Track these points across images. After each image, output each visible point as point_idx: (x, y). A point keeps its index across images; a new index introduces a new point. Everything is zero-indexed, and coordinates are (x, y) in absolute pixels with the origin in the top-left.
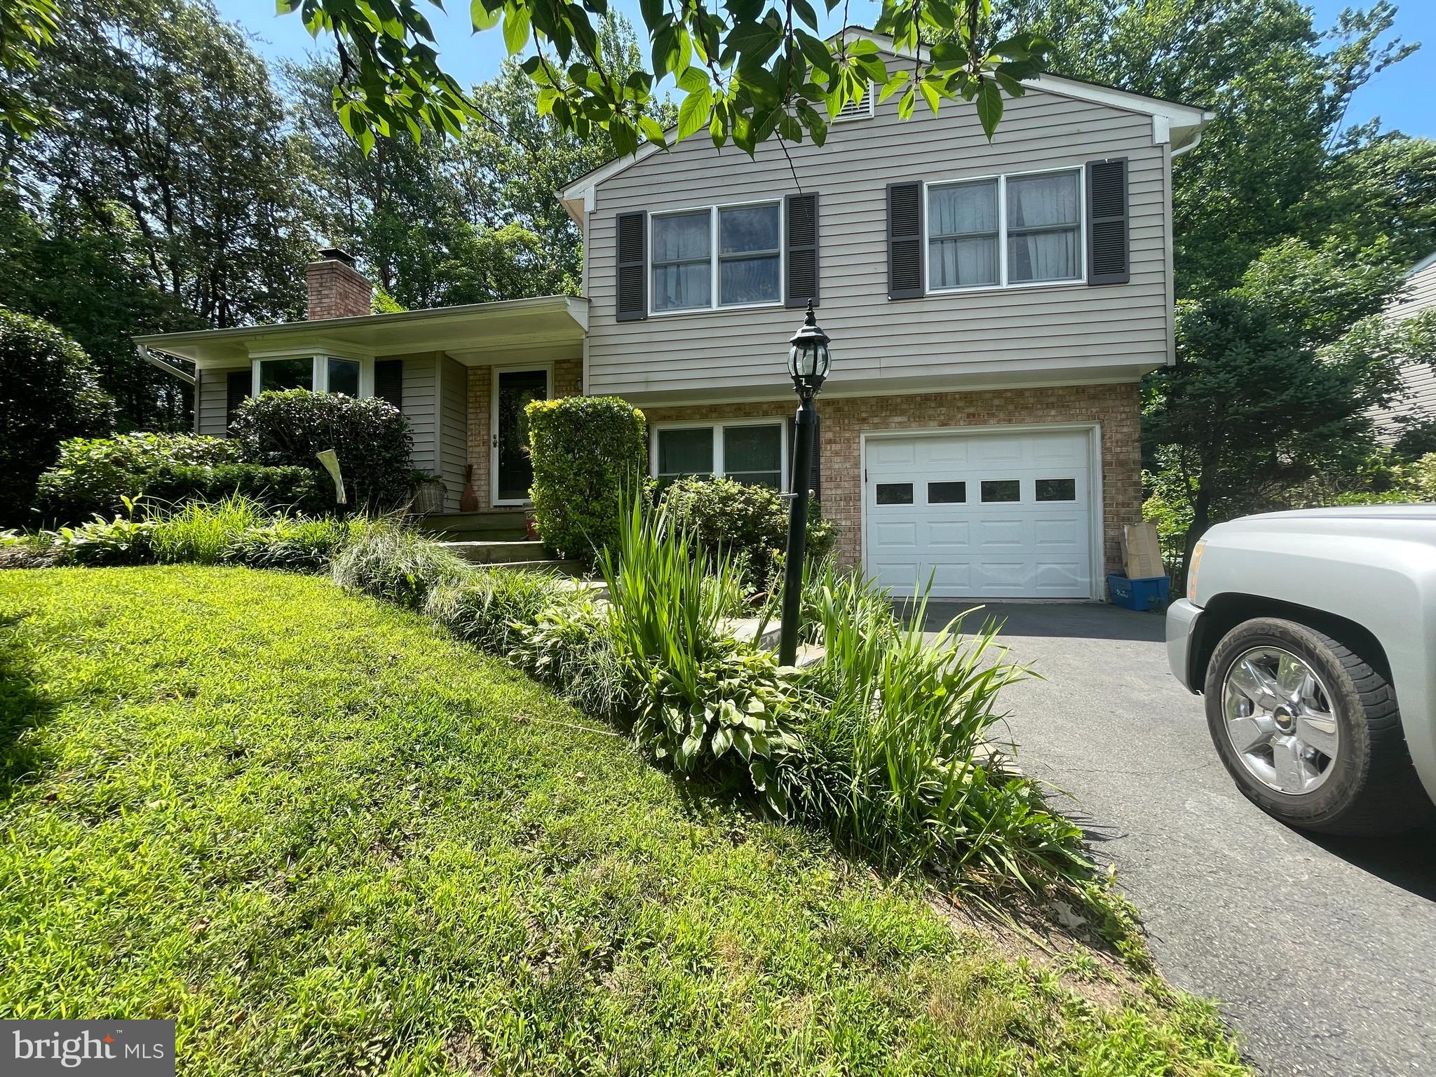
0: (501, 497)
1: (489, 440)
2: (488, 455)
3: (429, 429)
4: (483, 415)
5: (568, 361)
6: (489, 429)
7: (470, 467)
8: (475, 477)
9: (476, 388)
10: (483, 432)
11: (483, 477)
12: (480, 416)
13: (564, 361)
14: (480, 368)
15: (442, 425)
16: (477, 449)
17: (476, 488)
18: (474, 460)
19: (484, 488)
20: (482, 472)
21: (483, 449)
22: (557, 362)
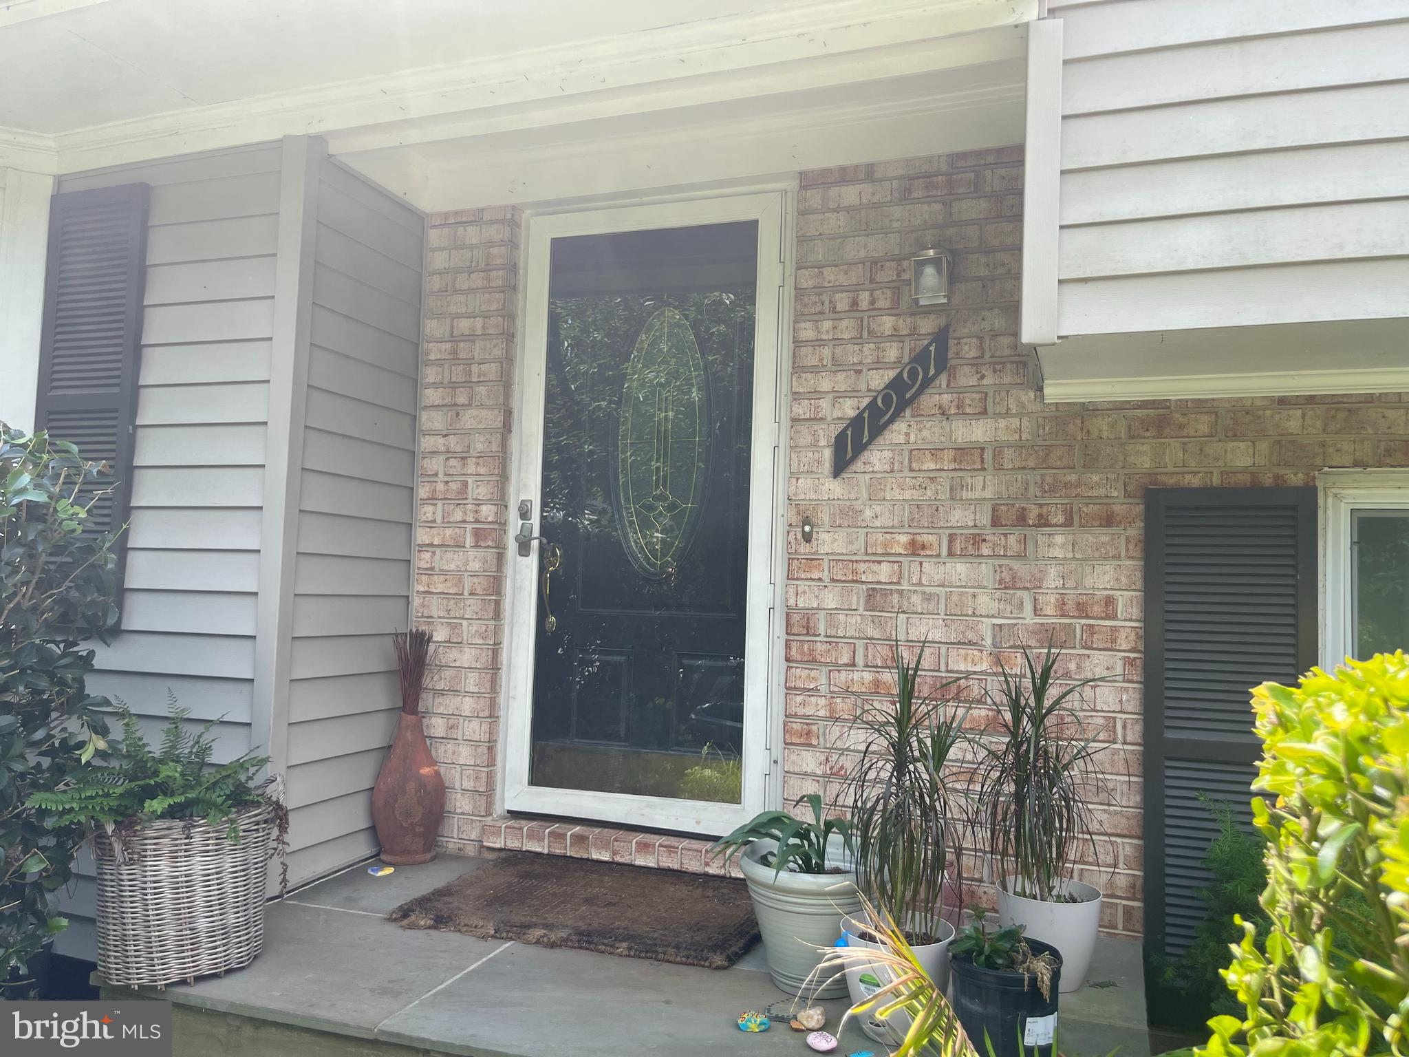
0: (540, 775)
1: (502, 524)
2: (495, 585)
3: (241, 490)
4: (480, 419)
5: (869, 173)
6: (504, 477)
7: (420, 641)
8: (435, 681)
9: (458, 304)
10: (479, 490)
11: (471, 682)
12: (469, 419)
13: (844, 176)
14: (476, 218)
15: (301, 472)
16: (451, 560)
17: (437, 726)
18: (435, 607)
19: (474, 729)
20: (466, 657)
21: (475, 560)
22: (808, 181)
